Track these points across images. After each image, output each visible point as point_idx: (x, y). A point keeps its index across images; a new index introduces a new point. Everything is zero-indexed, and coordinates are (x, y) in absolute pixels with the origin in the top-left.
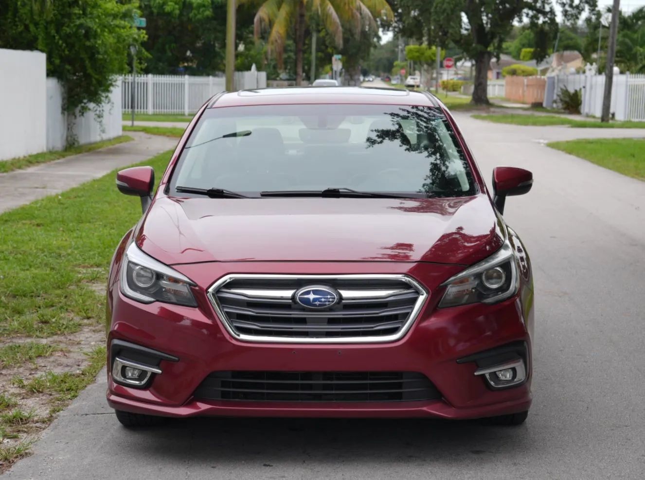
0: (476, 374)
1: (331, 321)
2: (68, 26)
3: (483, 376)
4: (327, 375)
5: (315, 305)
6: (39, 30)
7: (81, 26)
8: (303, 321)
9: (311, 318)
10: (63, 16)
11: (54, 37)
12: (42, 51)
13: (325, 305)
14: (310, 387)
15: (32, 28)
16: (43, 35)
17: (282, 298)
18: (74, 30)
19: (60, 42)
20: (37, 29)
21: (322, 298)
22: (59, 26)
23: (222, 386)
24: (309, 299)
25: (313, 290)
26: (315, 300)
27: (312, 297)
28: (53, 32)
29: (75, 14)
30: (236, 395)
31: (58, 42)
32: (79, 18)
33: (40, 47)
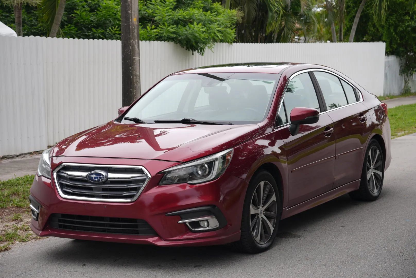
0: (179, 222)
1: (104, 190)
2: (401, 27)
3: (185, 223)
4: (112, 219)
5: (95, 181)
6: (384, 30)
7: (408, 26)
8: (90, 189)
9: (94, 187)
10: (399, 21)
11: (392, 33)
12: (384, 41)
13: (100, 181)
14: (103, 225)
15: (380, 29)
16: (386, 33)
17: (81, 176)
18: (404, 28)
19: (395, 36)
20: (383, 29)
21: (98, 177)
22: (396, 27)
23: (59, 222)
24: (92, 177)
25: (95, 173)
26: (95, 178)
27: (94, 176)
28: (392, 30)
29: (406, 19)
30: (65, 227)
31: (394, 36)
32: (408, 22)
33: (384, 39)
